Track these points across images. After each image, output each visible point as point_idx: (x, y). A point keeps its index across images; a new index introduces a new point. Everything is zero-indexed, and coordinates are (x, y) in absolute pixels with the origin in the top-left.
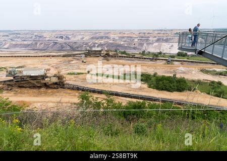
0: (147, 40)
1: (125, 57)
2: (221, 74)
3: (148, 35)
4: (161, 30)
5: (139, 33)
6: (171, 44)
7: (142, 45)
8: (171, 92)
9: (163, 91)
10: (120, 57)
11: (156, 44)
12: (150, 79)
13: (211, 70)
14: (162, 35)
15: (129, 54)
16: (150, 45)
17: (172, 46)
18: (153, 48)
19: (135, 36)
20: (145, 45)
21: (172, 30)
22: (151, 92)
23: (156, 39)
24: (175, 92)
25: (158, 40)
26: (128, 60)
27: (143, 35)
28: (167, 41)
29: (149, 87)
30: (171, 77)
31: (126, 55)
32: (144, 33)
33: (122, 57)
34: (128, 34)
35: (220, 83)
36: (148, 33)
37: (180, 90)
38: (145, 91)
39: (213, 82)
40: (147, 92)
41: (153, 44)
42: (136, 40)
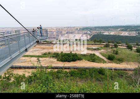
0: (61, 33)
1: (45, 43)
2: (95, 49)
3: (62, 30)
4: (69, 27)
5: (57, 29)
6: (74, 35)
7: (58, 36)
8: (70, 62)
9: (65, 62)
10: (42, 43)
11: (66, 35)
12: (59, 56)
13: (91, 48)
14: (69, 30)
15: (48, 42)
16: (63, 36)
17: (75, 36)
18: (65, 37)
19: (54, 31)
20: (60, 36)
21: (74, 27)
22: (58, 63)
23: (66, 32)
24: (71, 62)
25: (67, 33)
26: (47, 45)
27: (59, 30)
28: (72, 33)
29: (57, 61)
30: (69, 53)
31: (46, 42)
32: (59, 29)
33: (44, 43)
34: (49, 30)
35: (94, 55)
36: (62, 29)
37: (74, 60)
38: (54, 64)
39: (91, 54)
40: (56, 64)
41: (64, 35)
42: (55, 33)
